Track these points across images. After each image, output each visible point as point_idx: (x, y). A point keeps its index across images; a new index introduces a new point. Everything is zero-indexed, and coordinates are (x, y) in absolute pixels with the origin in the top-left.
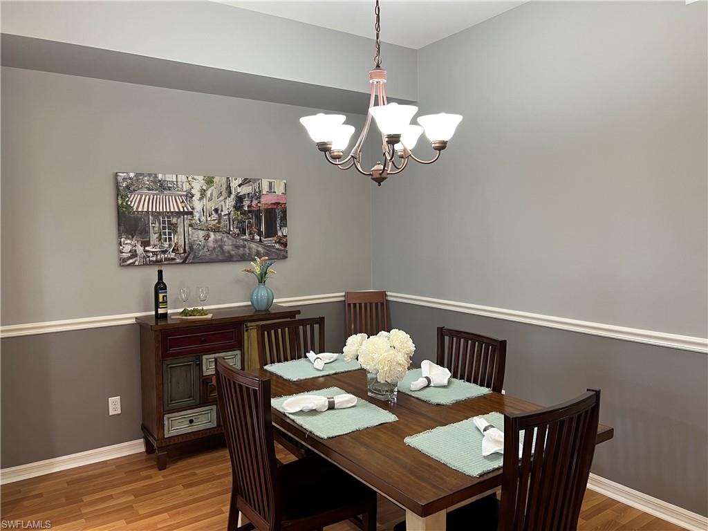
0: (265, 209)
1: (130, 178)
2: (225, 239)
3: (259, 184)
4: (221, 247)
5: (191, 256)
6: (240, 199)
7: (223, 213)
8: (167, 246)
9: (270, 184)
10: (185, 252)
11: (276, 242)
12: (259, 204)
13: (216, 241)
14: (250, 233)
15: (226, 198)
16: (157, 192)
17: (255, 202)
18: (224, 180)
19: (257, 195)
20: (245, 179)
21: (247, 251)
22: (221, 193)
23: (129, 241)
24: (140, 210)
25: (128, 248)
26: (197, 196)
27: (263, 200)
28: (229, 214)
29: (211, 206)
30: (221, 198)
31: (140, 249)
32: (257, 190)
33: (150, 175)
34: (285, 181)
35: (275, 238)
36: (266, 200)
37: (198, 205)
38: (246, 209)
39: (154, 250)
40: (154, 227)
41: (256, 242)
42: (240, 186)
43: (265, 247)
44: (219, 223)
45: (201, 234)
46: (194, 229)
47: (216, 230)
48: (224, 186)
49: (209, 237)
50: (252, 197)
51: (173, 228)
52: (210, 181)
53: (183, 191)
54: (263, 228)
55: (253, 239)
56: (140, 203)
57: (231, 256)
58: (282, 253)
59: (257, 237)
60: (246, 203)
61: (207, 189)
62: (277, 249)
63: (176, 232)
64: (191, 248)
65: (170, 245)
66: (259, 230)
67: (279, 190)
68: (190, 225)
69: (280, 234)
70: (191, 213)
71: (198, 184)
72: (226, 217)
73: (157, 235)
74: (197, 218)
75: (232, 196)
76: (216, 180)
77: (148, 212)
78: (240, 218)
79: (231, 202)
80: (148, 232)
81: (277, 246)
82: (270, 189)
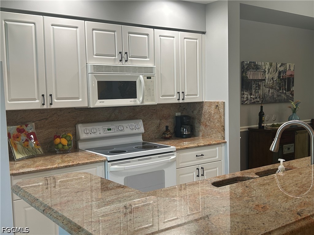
0: (287, 78)
1: (248, 64)
2: (275, 92)
3: (286, 66)
4: (273, 95)
5: (264, 100)
6: (280, 73)
7: (274, 80)
8: (257, 95)
9: (290, 65)
10: (262, 98)
11: (290, 94)
12: (286, 76)
13: (272, 93)
14: (283, 90)
15: (275, 73)
16: (255, 70)
17: (284, 74)
18: (275, 64)
20: (282, 63)
21: (281, 97)
22: (274, 70)
23: (246, 93)
24: (250, 79)
25: (246, 96)
26: (267, 72)
27: (287, 73)
28: (276, 80)
29: (271, 76)
30: (274, 73)
31: (249, 96)
32: (285, 69)
33: (253, 62)
34: (294, 64)
35: (290, 92)
37: (267, 76)
38: (282, 78)
39: (253, 97)
40: (254, 86)
42: (280, 67)
43: (287, 96)
44: (273, 84)
45: (267, 89)
46: (265, 87)
47: (272, 88)
48: (275, 67)
49: (270, 91)
50: (284, 72)
51: (259, 86)
52: (271, 65)
53: (263, 70)
55: (283, 92)
56: (251, 75)
57: (276, 100)
58: (292, 99)
59: (284, 91)
60: (282, 75)
61: (270, 68)
62: (291, 97)
63: (260, 89)
64: (264, 96)
66: (285, 88)
67: (292, 69)
68: (264, 86)
69: (291, 90)
70: (265, 80)
71: (267, 67)
72: (275, 82)
73: (254, 90)
74: (266, 82)
75: (278, 72)
76: (273, 64)
77: (252, 79)
78: (279, 82)
79: (277, 74)
80: (252, 89)
82: (289, 68)
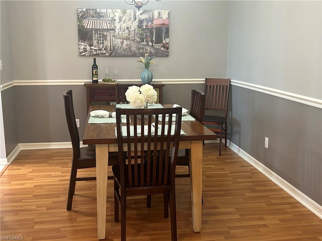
0: (155, 27)
1: (84, 12)
2: (132, 44)
3: (152, 13)
4: (130, 48)
5: (114, 53)
6: (141, 22)
7: (131, 30)
8: (102, 47)
9: (159, 13)
10: (111, 50)
11: (162, 47)
12: (152, 25)
13: (127, 45)
14: (147, 41)
15: (133, 22)
16: (97, 18)
17: (149, 24)
18: (132, 11)
19: (151, 20)
20: (145, 11)
21: (145, 51)
22: (130, 19)
24: (88, 27)
25: (82, 47)
26: (118, 20)
27: (155, 22)
28: (135, 30)
29: (124, 26)
30: (130, 22)
31: (88, 48)
32: (151, 16)
33: (93, 10)
34: (169, 11)
35: (161, 44)
36: (156, 23)
37: (118, 26)
38: (145, 27)
39: (95, 48)
40: (95, 37)
41: (150, 46)
42: (141, 14)
43: (155, 49)
44: (129, 35)
45: (119, 41)
46: (116, 38)
47: (127, 39)
48: (132, 14)
49: (123, 42)
50: (148, 21)
51: (105, 37)
52: (124, 12)
53: (110, 18)
54: (154, 39)
55: (148, 44)
56: (88, 24)
57: (135, 54)
58: (165, 53)
59: (150, 44)
60: (145, 24)
61: (123, 17)
62: (163, 51)
63: (106, 39)
64: (114, 48)
65: (103, 46)
66: (152, 39)
68: (114, 36)
69: (164, 42)
70: (114, 30)
71: (118, 14)
72: (133, 32)
73: (96, 41)
74: (117, 32)
75: (137, 20)
76: (128, 11)
77: (92, 29)
78: (140, 32)
79: (136, 23)
80: (92, 39)
81: (162, 49)
82: (159, 15)
